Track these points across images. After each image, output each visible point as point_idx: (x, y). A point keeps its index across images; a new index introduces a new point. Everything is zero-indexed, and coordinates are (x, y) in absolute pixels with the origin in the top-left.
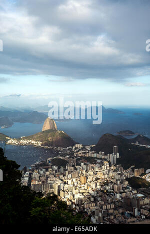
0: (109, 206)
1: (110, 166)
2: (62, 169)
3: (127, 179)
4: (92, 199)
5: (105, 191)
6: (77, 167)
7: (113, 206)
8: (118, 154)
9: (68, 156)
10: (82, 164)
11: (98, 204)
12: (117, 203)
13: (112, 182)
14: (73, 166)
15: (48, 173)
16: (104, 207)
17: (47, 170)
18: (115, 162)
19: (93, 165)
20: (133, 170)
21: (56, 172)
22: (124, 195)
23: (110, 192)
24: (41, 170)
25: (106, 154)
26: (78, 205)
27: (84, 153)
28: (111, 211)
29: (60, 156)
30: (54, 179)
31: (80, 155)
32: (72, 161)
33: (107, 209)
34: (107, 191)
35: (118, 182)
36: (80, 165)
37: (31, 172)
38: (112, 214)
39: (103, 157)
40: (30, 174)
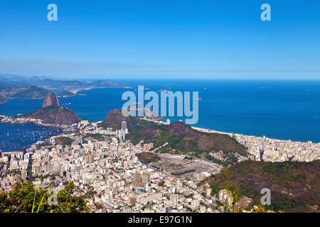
0: (119, 184)
1: (119, 142)
2: (67, 148)
3: (137, 155)
4: (102, 178)
5: (115, 168)
6: (83, 145)
7: (123, 183)
8: (127, 130)
9: (73, 134)
10: (89, 142)
11: (108, 183)
12: (127, 180)
13: (121, 159)
14: (80, 144)
15: (51, 154)
16: (114, 185)
17: (50, 149)
18: (124, 138)
19: (101, 143)
20: (142, 145)
21: (60, 151)
22: (134, 171)
23: (120, 169)
24: (44, 150)
25: (114, 130)
26: (86, 185)
27: (91, 130)
28: (122, 188)
29: (66, 134)
30: (59, 159)
31: (86, 132)
32: (78, 139)
33: (117, 187)
34: (117, 168)
35: (128, 158)
36: (86, 142)
37: (31, 153)
38: (122, 191)
39: (111, 133)
40: (30, 155)
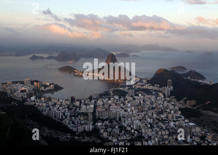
0: (164, 132)
1: (164, 97)
2: (122, 99)
3: (180, 109)
4: (149, 126)
5: (160, 119)
6: (135, 97)
7: (167, 132)
8: (172, 87)
9: (127, 88)
10: (140, 95)
11: (154, 129)
12: (171, 130)
13: (166, 112)
14: (132, 96)
15: (110, 102)
16: (160, 133)
17: (109, 99)
18: (169, 94)
19: (149, 96)
20: (185, 101)
21: (117, 100)
22: (177, 123)
23: (165, 120)
24: (105, 99)
25: (161, 87)
26: (136, 130)
27: (141, 85)
28: (166, 137)
29: (121, 87)
30: (116, 107)
31: (138, 87)
32: (131, 92)
33: (162, 135)
34: (162, 119)
35: (172, 112)
36: (138, 95)
37: (96, 100)
38: (166, 139)
39: (158, 89)
40: (95, 102)
